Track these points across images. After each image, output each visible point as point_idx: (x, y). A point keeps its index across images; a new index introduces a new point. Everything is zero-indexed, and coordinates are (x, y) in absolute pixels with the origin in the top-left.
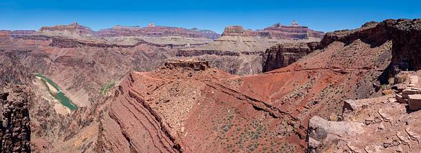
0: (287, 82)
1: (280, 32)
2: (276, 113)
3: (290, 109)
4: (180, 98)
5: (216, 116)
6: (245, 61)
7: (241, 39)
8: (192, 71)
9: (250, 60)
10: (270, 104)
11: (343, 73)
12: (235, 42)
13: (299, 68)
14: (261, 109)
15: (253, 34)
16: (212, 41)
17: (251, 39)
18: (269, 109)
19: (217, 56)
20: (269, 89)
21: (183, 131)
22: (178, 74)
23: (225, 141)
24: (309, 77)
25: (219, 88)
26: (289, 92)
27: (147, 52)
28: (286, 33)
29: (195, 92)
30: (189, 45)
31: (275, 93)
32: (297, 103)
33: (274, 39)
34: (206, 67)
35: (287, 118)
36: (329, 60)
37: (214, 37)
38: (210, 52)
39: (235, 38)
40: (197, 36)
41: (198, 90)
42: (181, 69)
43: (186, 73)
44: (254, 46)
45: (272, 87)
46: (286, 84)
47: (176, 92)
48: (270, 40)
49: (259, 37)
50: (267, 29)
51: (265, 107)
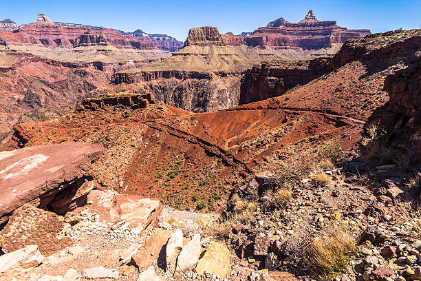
0: (255, 123)
1: (280, 36)
2: (230, 161)
3: (247, 158)
4: (114, 149)
5: (162, 163)
6: (221, 86)
7: (217, 50)
8: (128, 110)
9: (228, 85)
10: (226, 148)
11: (339, 123)
12: (206, 56)
13: (276, 105)
14: (215, 154)
15: (235, 42)
16: (170, 54)
17: (230, 50)
18: (223, 155)
19: (178, 80)
20: (228, 131)
21: (121, 185)
22: (106, 116)
23: (171, 188)
24: (284, 121)
25: (165, 129)
26: (252, 137)
27: (51, 81)
28: (290, 37)
29: (134, 138)
30: (131, 62)
31: (235, 137)
32: (259, 152)
33: (269, 49)
34: (147, 102)
35: (241, 168)
36: (328, 97)
37: (174, 47)
38: (166, 75)
39: (207, 50)
40: (145, 47)
41: (139, 135)
42: (110, 108)
43: (119, 114)
44: (235, 62)
45: (232, 128)
46: (252, 126)
47: (107, 142)
48: (263, 52)
49: (244, 47)
50: (260, 31)
51: (219, 153)
